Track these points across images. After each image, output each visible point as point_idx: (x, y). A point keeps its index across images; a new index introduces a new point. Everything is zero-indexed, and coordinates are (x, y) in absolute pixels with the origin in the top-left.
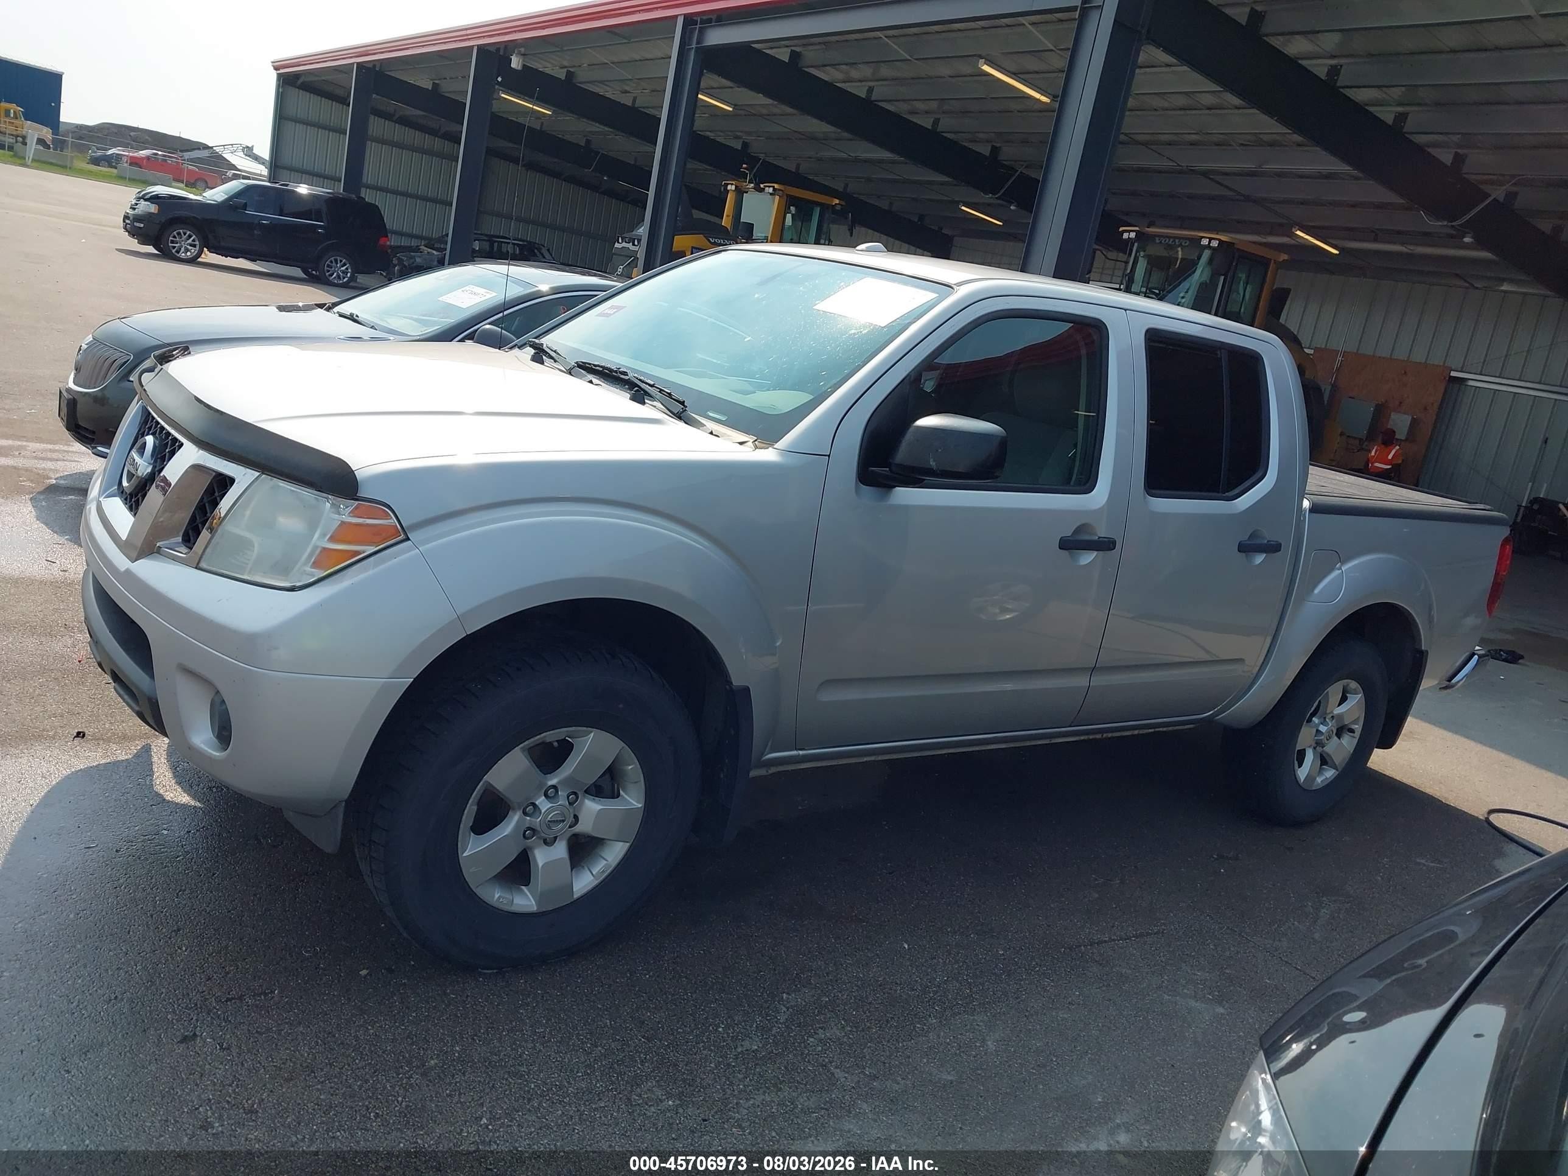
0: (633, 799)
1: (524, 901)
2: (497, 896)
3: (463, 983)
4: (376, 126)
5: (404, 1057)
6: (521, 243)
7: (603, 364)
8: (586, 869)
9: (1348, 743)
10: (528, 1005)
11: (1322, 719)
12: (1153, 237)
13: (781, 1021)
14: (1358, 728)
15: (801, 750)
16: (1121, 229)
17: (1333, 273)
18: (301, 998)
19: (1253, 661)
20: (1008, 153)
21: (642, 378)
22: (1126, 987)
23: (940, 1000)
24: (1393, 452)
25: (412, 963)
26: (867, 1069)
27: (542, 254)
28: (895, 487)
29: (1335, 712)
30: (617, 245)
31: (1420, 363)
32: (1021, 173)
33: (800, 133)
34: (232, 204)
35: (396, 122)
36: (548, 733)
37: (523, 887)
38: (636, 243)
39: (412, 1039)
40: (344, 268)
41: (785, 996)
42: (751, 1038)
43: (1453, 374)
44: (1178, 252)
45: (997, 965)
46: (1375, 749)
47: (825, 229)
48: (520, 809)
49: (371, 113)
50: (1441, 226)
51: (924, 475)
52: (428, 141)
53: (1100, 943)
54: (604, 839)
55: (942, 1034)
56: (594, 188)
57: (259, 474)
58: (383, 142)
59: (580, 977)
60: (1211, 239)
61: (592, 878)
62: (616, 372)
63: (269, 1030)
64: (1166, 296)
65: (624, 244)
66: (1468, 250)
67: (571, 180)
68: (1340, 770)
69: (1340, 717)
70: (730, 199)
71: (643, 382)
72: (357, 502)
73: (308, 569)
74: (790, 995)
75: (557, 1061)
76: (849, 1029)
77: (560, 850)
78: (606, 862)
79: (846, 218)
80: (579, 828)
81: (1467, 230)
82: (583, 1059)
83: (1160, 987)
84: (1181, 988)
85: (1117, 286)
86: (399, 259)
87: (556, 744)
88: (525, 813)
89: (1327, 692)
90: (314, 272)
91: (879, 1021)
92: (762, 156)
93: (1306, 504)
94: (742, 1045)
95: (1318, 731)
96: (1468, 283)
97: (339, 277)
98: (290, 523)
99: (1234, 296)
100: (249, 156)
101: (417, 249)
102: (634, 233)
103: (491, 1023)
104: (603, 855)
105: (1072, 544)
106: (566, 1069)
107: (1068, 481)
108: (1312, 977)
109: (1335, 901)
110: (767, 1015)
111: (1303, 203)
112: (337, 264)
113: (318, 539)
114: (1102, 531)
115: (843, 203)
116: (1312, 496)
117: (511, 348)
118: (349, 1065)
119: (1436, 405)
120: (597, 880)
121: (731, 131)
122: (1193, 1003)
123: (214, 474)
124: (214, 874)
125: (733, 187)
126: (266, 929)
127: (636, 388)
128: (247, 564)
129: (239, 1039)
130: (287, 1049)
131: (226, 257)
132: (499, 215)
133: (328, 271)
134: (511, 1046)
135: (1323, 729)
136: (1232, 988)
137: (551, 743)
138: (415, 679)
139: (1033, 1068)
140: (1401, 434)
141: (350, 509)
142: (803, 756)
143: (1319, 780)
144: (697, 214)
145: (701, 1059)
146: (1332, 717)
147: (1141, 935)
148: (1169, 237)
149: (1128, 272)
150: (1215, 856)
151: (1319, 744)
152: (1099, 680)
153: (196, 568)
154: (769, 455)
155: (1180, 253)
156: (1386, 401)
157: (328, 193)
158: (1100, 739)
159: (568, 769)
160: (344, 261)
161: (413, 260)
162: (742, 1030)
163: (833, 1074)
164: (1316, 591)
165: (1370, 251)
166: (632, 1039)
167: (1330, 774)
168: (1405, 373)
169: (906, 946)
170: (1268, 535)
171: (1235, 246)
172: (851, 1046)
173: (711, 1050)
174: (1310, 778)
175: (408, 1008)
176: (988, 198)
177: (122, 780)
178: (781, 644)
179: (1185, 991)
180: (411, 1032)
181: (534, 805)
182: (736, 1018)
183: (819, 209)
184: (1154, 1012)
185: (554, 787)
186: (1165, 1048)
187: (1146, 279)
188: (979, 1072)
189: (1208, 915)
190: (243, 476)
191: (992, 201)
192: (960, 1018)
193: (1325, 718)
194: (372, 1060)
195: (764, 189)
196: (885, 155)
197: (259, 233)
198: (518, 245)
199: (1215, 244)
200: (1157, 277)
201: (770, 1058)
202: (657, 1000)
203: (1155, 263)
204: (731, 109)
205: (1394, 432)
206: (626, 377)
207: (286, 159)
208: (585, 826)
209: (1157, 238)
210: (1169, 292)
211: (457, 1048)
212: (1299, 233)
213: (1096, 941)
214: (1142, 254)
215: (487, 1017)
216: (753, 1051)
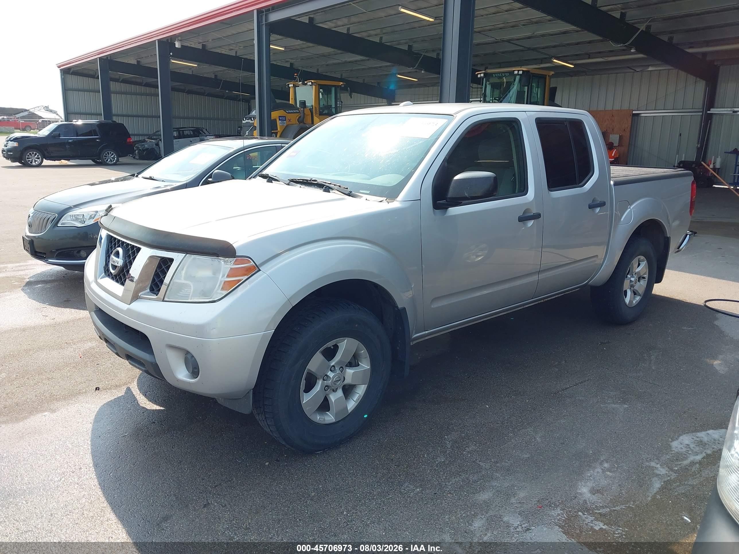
0: (365, 365)
1: (329, 418)
2: (318, 418)
3: (311, 459)
4: (114, 86)
5: (300, 495)
6: (193, 129)
7: (303, 178)
8: (351, 399)
9: (643, 283)
10: (342, 462)
11: (631, 275)
12: (491, 75)
13: (449, 447)
14: (646, 276)
15: (426, 331)
16: (476, 73)
17: (572, 76)
18: (246, 479)
19: (601, 255)
20: (417, 47)
21: (324, 181)
22: (584, 405)
23: (510, 426)
24: (614, 152)
25: (286, 456)
26: (492, 459)
27: (204, 132)
28: (449, 208)
29: (636, 271)
30: (243, 122)
31: (618, 110)
32: (424, 55)
33: (317, 55)
34: (52, 135)
35: (121, 82)
36: (329, 343)
37: (327, 412)
38: (252, 119)
39: (300, 486)
40: (112, 156)
41: (446, 437)
42: (439, 457)
43: (634, 112)
44: (504, 79)
45: (528, 407)
46: (655, 284)
47: (338, 97)
48: (321, 378)
49: (111, 80)
50: (620, 46)
51: (461, 201)
52: (143, 89)
53: (566, 389)
54: (356, 385)
55: (517, 439)
56: (221, 97)
57: (185, 254)
58: (117, 93)
59: (358, 446)
60: (518, 71)
61: (354, 402)
62: (310, 181)
63: (238, 495)
64: (503, 100)
65: (247, 121)
66: (634, 55)
67: (210, 95)
68: (642, 295)
69: (639, 273)
70: (291, 91)
71: (325, 183)
72: (235, 258)
73: (219, 291)
74: (448, 436)
75: (364, 483)
76: (478, 445)
77: (340, 393)
78: (359, 395)
79: (347, 90)
80: (346, 382)
81: (633, 47)
82: (374, 480)
83: (598, 402)
84: (607, 401)
85: (479, 99)
86: (137, 147)
87: (332, 347)
88: (324, 380)
89: (633, 263)
90: (98, 161)
91: (489, 439)
92: (299, 68)
93: (612, 183)
94: (437, 461)
95: (631, 281)
96: (634, 70)
97: (111, 161)
98: (206, 273)
99: (533, 95)
100: (48, 111)
101: (144, 141)
102: (250, 115)
103: (330, 473)
104: (356, 392)
105: (523, 219)
106: (369, 485)
107: (514, 192)
108: (658, 385)
109: (655, 352)
110: (442, 446)
111: (554, 47)
112: (109, 154)
113: (222, 277)
114: (534, 211)
115: (345, 84)
116: (613, 179)
117: (250, 179)
118: (279, 502)
119: (629, 129)
120: (357, 403)
121: (283, 59)
122: (614, 406)
123: (160, 258)
124: (184, 436)
125: (292, 85)
126: (217, 455)
127: (325, 186)
128: (189, 295)
129: (228, 501)
130: (250, 501)
131: (55, 161)
132: (180, 118)
133: (105, 159)
134: (342, 481)
135: (633, 279)
136: (627, 396)
137: (330, 347)
138: (275, 330)
139: (559, 445)
140: (616, 144)
141: (232, 262)
142: (428, 333)
143: (634, 302)
144: (278, 101)
145: (423, 469)
146: (635, 273)
147: (582, 382)
148: (499, 73)
149: (483, 92)
150: (599, 343)
151: (632, 286)
152: (542, 276)
153: (163, 301)
154: (396, 204)
155: (505, 80)
156: (607, 130)
157: (98, 122)
158: (543, 302)
159: (338, 357)
160: (112, 152)
161: (144, 146)
162: (435, 455)
163: (479, 464)
164: (622, 220)
165: (588, 63)
166: (391, 467)
167: (638, 298)
168: (613, 116)
169: (488, 406)
170: (599, 200)
171: (530, 72)
172: (482, 452)
173: (425, 465)
174: (631, 302)
175: (292, 474)
176: (410, 69)
177: (125, 405)
178: (414, 286)
179: (609, 401)
180: (298, 484)
181: (326, 375)
182: (430, 450)
183: (334, 88)
184: (600, 412)
185: (333, 366)
186: (609, 426)
187: (492, 94)
188: (538, 451)
189: (606, 368)
190: (177, 257)
191: (412, 70)
192: (521, 431)
193: (633, 274)
194: (287, 498)
195: (307, 83)
196: (359, 58)
197: (69, 146)
198: (191, 130)
199: (521, 72)
200: (497, 93)
201: (451, 464)
202: (394, 449)
203: (494, 86)
204: (283, 49)
205: (613, 143)
206: (316, 182)
207: (71, 109)
208: (348, 380)
209: (494, 75)
210: (504, 98)
211: (321, 486)
212: (555, 61)
213: (565, 388)
214: (488, 83)
215: (327, 471)
216: (443, 462)
